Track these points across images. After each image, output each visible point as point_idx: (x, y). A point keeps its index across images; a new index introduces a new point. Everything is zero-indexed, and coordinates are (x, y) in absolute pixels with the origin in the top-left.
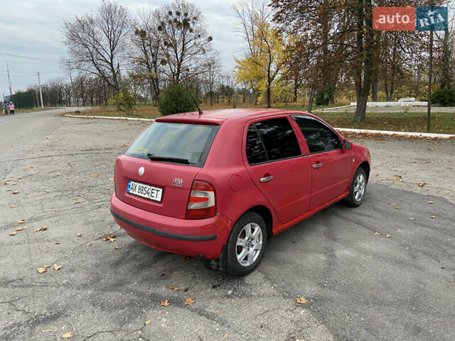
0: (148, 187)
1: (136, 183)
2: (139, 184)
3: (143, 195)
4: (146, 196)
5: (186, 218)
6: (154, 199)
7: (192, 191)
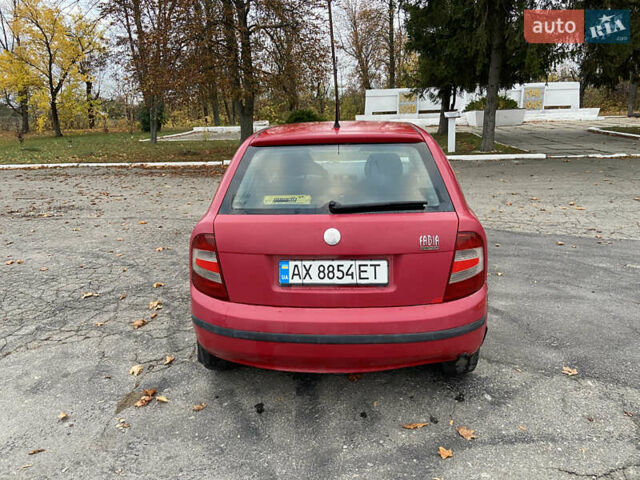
0: (346, 264)
1: (307, 264)
2: (316, 264)
3: (336, 281)
4: (347, 280)
5: (446, 300)
6: (372, 281)
7: (457, 252)
